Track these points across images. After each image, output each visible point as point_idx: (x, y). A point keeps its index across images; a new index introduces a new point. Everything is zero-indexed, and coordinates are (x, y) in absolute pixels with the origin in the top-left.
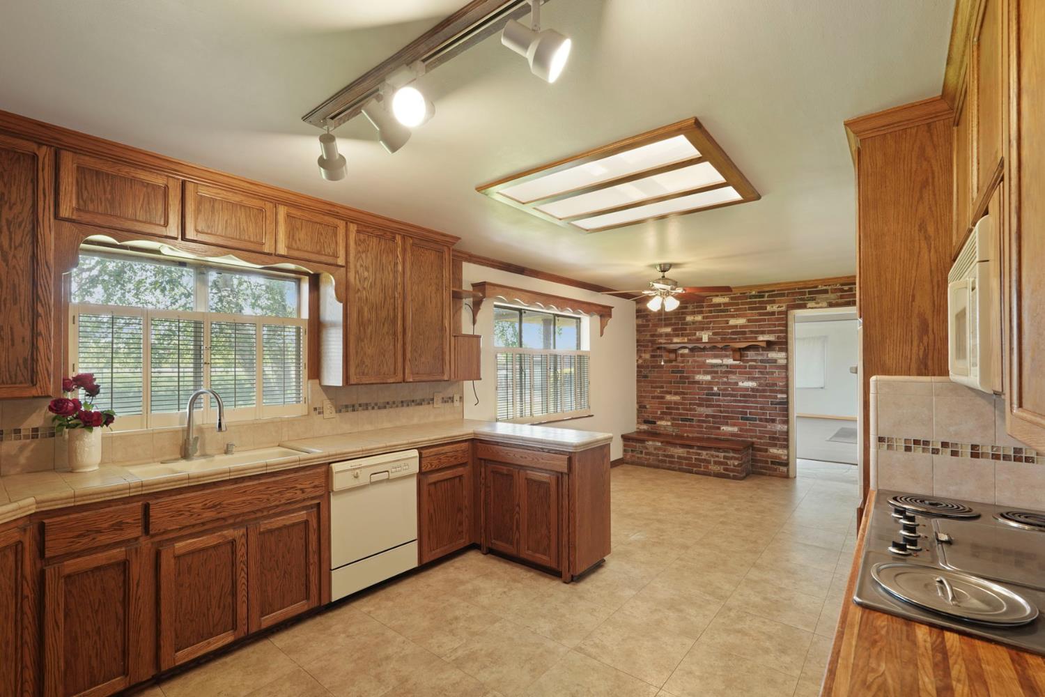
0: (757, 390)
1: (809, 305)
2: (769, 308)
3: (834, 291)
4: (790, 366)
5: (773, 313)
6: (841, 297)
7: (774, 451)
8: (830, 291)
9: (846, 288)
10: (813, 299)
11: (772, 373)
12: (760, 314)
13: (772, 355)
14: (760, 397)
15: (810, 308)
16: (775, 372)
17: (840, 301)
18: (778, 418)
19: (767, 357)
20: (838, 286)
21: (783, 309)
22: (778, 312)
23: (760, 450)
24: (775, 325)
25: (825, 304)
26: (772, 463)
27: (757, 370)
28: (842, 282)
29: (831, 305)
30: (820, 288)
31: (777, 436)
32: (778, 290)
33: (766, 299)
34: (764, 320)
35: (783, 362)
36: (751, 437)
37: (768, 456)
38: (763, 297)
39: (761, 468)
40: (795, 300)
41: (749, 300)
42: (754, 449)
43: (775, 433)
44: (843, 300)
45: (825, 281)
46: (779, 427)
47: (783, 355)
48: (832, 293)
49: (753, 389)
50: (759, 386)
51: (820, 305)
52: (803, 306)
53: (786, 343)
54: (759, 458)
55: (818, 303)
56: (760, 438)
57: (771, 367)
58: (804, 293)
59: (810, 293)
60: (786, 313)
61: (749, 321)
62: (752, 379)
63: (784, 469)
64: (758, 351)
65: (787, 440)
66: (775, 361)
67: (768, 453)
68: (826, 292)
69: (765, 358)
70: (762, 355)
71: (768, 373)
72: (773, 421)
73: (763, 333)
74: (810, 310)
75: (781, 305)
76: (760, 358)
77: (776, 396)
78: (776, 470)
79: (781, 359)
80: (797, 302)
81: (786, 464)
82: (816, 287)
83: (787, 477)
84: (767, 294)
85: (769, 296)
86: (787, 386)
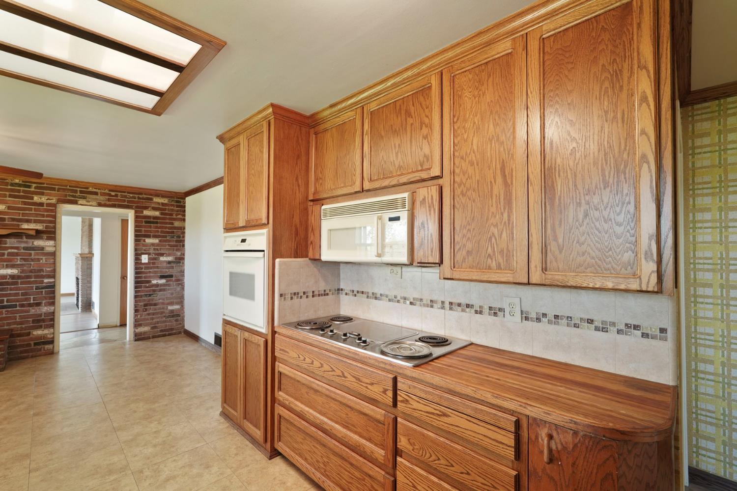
0: (19, 277)
1: (80, 202)
2: (36, 199)
3: (103, 194)
4: (57, 253)
5: (41, 204)
6: (109, 200)
7: (39, 332)
8: (99, 194)
9: (113, 194)
10: (84, 198)
11: (39, 260)
12: (25, 203)
13: (38, 243)
14: (22, 283)
15: (81, 205)
16: (42, 259)
17: (108, 203)
18: (44, 302)
19: (33, 244)
20: (107, 191)
21: (54, 201)
22: (47, 204)
23: (19, 335)
24: (43, 216)
25: (94, 203)
26: (35, 344)
27: (19, 258)
28: (111, 188)
29: (100, 205)
30: (90, 189)
31: (43, 317)
32: (47, 184)
33: (33, 189)
34: (31, 209)
35: (52, 249)
36: (9, 324)
37: (32, 339)
38: (29, 187)
39: (21, 352)
40: (66, 196)
41: (9, 187)
42: (12, 336)
43: (40, 315)
44: (111, 203)
45: (96, 185)
46: (45, 309)
47: (51, 243)
48: (101, 195)
49: (12, 277)
50: (21, 273)
51: (90, 203)
52: (75, 202)
53: (54, 233)
54: (19, 344)
55: (89, 202)
56: (21, 323)
57: (37, 254)
58: (76, 192)
59: (81, 192)
60: (55, 205)
61: (9, 208)
62: (13, 266)
63: (50, 346)
64: (22, 239)
65: (53, 320)
66: (42, 248)
67: (31, 336)
68: (96, 193)
69: (30, 245)
70: (26, 242)
71: (32, 260)
72: (38, 304)
73: (28, 221)
74: (80, 206)
75: (51, 198)
76: (23, 245)
77: (43, 281)
78: (40, 350)
79: (49, 246)
80: (68, 198)
81: (52, 342)
82: (87, 188)
83: (52, 353)
84: (34, 185)
85: (35, 188)
86: (54, 271)
